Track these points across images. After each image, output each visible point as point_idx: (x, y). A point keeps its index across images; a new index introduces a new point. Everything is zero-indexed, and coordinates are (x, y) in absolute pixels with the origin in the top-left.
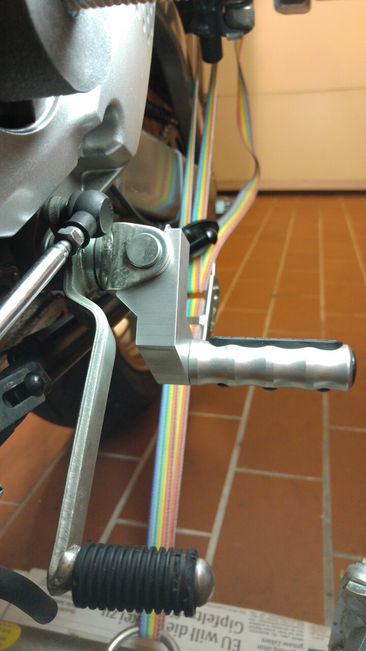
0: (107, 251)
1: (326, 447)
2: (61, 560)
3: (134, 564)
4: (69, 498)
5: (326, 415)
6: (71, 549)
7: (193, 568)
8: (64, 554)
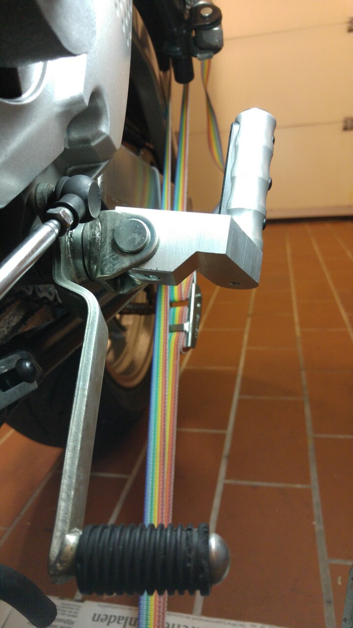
0: (95, 238)
1: (311, 455)
2: (63, 543)
3: (142, 542)
4: (68, 478)
5: (309, 424)
6: (73, 532)
7: (207, 542)
8: (65, 537)
